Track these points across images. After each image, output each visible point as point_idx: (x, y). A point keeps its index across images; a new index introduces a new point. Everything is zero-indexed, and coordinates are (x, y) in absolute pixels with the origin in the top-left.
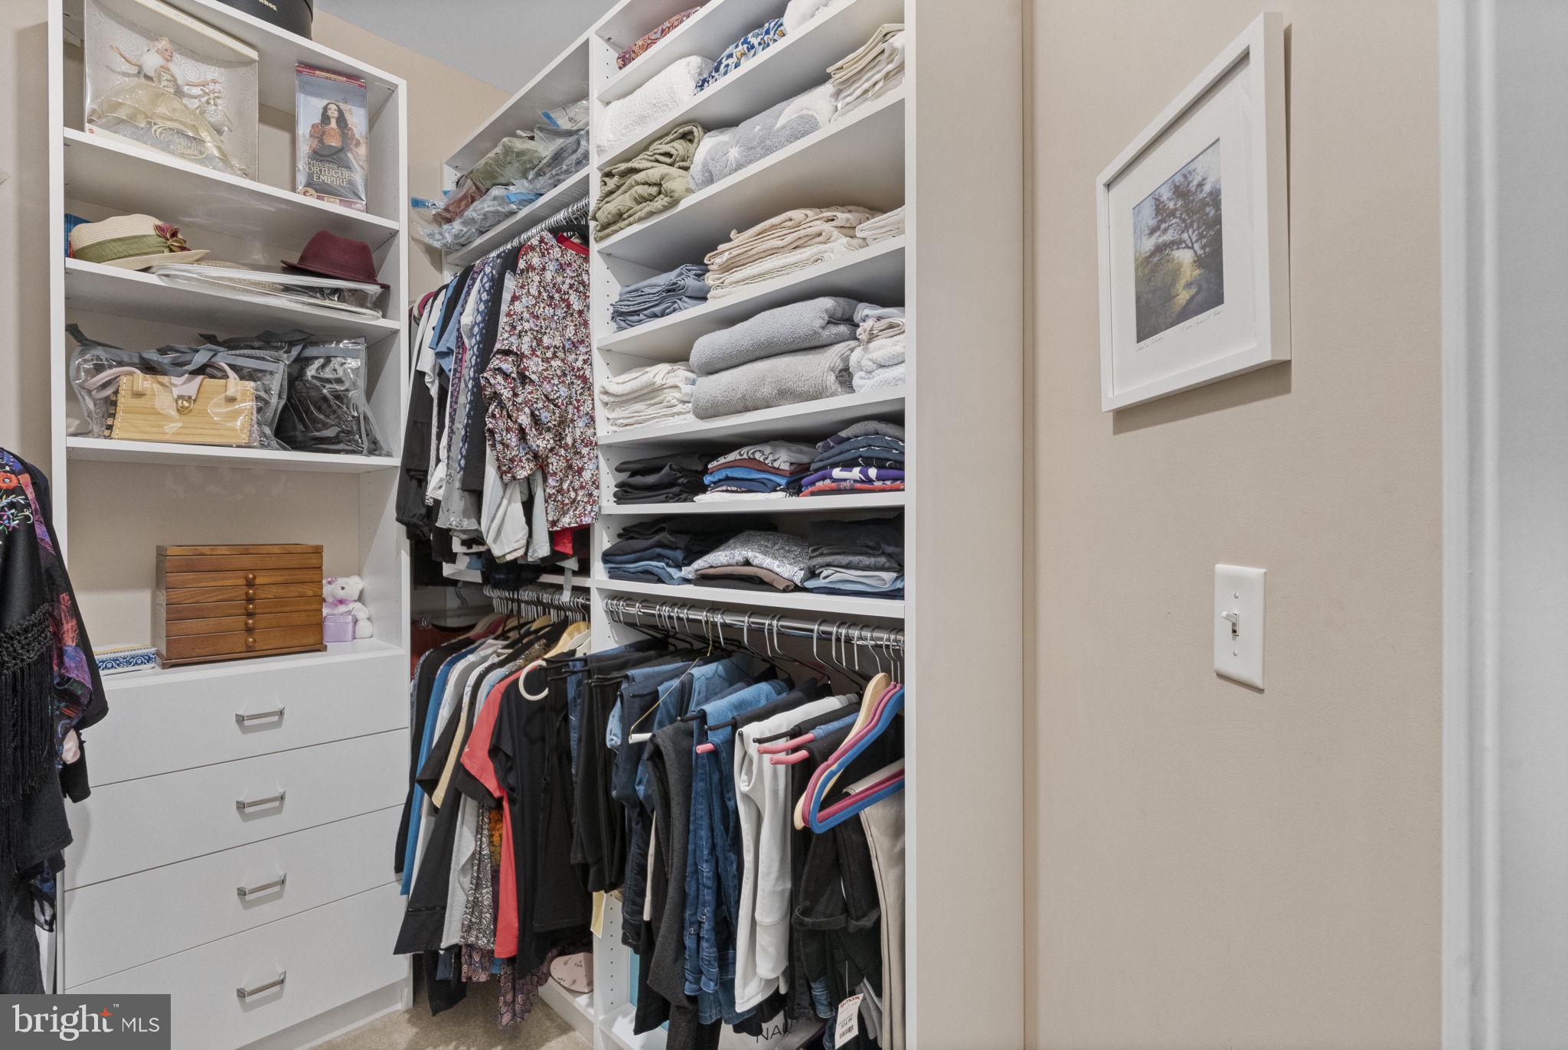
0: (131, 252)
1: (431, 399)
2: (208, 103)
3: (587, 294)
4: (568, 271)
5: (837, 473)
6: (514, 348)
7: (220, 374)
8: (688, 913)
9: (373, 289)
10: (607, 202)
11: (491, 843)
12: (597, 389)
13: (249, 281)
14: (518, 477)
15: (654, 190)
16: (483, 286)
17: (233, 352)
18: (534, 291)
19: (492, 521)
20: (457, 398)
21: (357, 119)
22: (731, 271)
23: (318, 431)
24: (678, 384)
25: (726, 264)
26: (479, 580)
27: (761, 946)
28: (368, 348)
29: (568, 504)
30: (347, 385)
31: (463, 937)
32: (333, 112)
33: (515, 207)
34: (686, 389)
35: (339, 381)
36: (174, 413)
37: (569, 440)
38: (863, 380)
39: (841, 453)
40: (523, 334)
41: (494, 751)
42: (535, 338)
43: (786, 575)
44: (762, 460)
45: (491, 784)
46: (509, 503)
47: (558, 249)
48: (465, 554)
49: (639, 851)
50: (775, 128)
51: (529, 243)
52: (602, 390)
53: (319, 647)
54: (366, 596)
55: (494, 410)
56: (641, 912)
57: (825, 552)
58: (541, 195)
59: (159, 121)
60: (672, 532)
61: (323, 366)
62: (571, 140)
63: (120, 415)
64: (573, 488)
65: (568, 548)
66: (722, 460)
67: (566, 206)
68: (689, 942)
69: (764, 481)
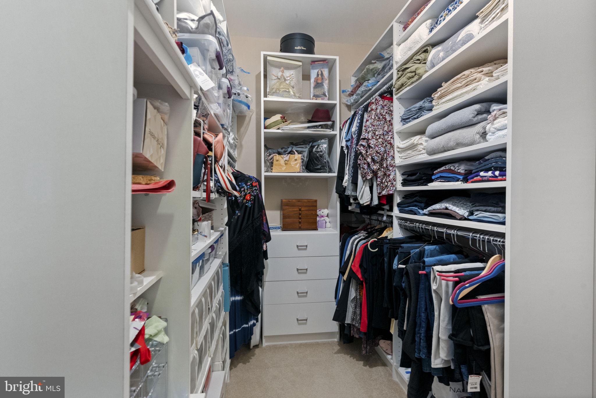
0: (276, 125)
1: (345, 154)
2: (291, 81)
3: (392, 114)
4: (385, 108)
5: (482, 174)
6: (366, 137)
7: (294, 153)
8: (417, 329)
9: (329, 123)
10: (398, 81)
11: (360, 295)
12: (395, 147)
13: (300, 127)
14: (368, 179)
15: (413, 74)
16: (358, 118)
17: (296, 147)
18: (373, 117)
19: (360, 193)
20: (351, 154)
21: (326, 72)
22: (442, 99)
23: (316, 167)
24: (422, 143)
25: (439, 97)
26: (359, 212)
27: (441, 347)
28: (329, 141)
29: (384, 187)
30: (323, 152)
31: (351, 322)
32: (320, 73)
33: (371, 87)
34: (425, 144)
35: (321, 151)
36: (284, 165)
37: (385, 165)
38: (491, 136)
39: (485, 165)
40: (369, 132)
41: (361, 266)
42: (373, 133)
43: (461, 214)
44: (453, 169)
45: (360, 276)
46: (365, 187)
47: (382, 101)
48: (355, 203)
49: (403, 306)
50: (457, 42)
51: (372, 102)
52: (397, 147)
53: (316, 229)
54: (329, 215)
55: (360, 158)
56: (403, 327)
57: (477, 205)
58: (379, 81)
59: (281, 90)
60: (420, 197)
61: (317, 148)
62: (388, 61)
63: (274, 166)
64: (386, 181)
65: (384, 202)
66: (439, 170)
67: (386, 84)
68: (417, 339)
69: (453, 177)
